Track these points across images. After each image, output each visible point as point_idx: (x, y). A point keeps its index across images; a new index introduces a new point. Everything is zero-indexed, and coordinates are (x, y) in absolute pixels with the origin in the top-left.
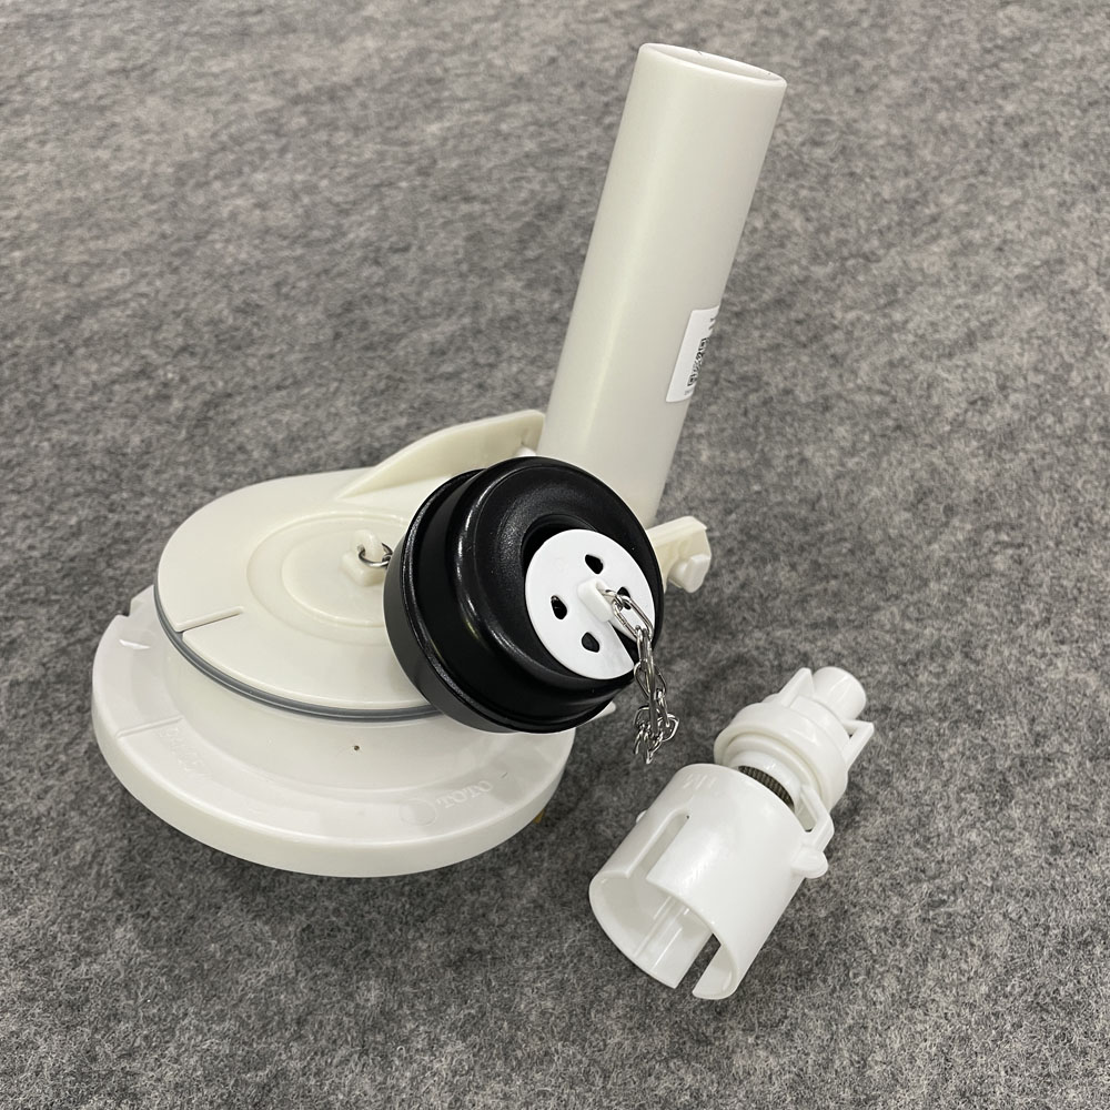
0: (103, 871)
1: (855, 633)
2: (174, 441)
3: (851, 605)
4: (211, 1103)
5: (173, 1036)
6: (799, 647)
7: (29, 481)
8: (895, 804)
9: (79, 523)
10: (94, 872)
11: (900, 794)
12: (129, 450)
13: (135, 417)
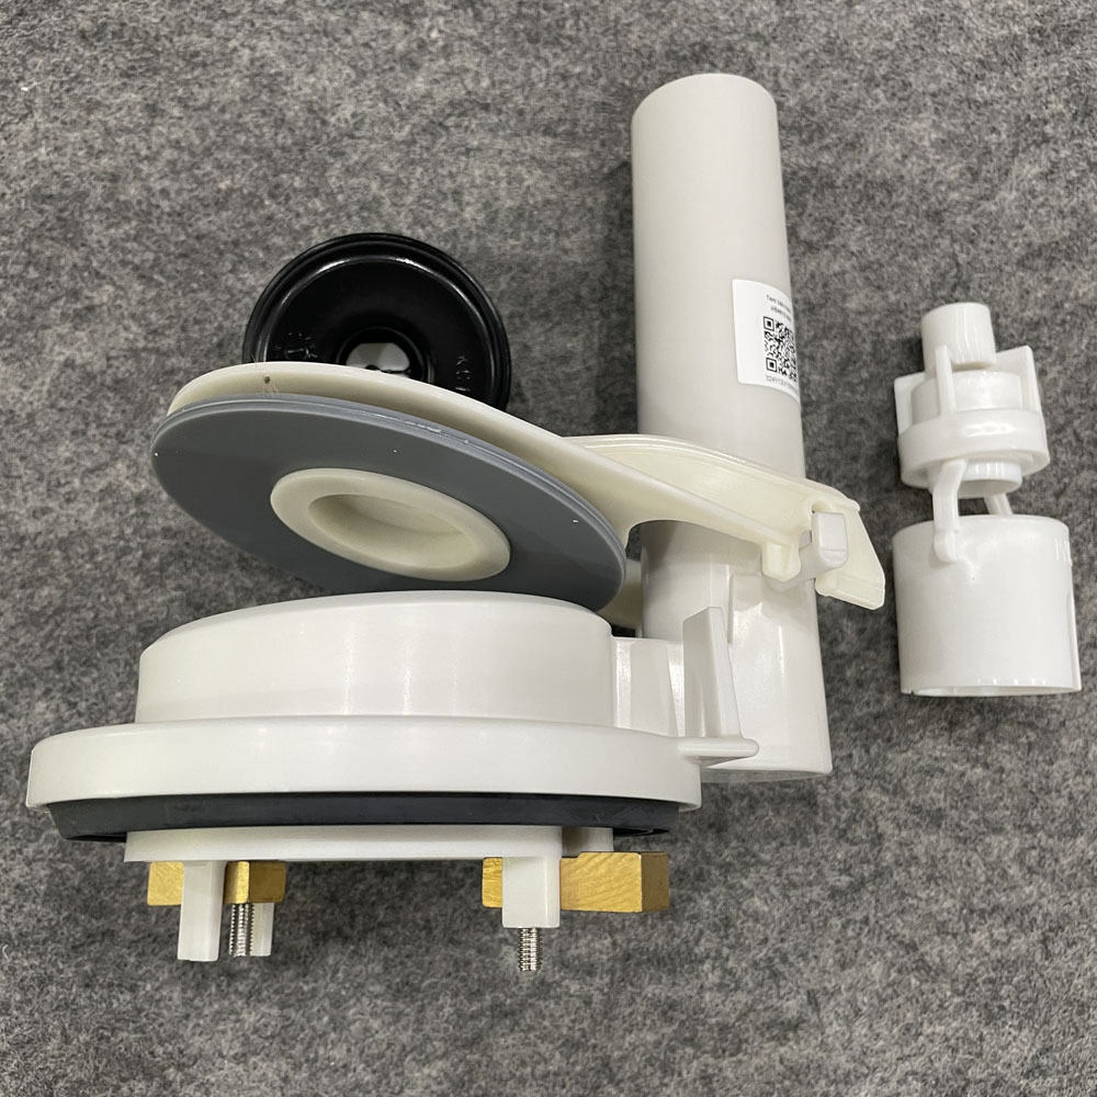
0: (56, 633)
1: (950, 843)
2: (389, 138)
3: (975, 809)
4: (39, 921)
5: (37, 839)
6: (882, 824)
7: (203, 96)
8: (837, 1045)
9: (230, 191)
10: (48, 628)
11: (850, 1040)
12: (333, 120)
13: (363, 74)
